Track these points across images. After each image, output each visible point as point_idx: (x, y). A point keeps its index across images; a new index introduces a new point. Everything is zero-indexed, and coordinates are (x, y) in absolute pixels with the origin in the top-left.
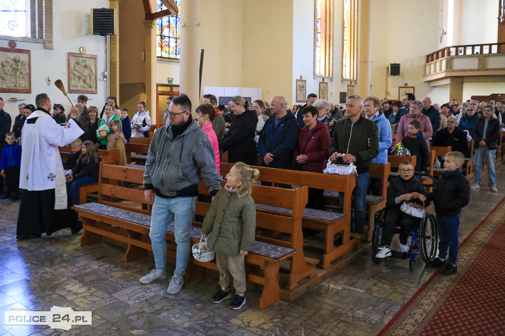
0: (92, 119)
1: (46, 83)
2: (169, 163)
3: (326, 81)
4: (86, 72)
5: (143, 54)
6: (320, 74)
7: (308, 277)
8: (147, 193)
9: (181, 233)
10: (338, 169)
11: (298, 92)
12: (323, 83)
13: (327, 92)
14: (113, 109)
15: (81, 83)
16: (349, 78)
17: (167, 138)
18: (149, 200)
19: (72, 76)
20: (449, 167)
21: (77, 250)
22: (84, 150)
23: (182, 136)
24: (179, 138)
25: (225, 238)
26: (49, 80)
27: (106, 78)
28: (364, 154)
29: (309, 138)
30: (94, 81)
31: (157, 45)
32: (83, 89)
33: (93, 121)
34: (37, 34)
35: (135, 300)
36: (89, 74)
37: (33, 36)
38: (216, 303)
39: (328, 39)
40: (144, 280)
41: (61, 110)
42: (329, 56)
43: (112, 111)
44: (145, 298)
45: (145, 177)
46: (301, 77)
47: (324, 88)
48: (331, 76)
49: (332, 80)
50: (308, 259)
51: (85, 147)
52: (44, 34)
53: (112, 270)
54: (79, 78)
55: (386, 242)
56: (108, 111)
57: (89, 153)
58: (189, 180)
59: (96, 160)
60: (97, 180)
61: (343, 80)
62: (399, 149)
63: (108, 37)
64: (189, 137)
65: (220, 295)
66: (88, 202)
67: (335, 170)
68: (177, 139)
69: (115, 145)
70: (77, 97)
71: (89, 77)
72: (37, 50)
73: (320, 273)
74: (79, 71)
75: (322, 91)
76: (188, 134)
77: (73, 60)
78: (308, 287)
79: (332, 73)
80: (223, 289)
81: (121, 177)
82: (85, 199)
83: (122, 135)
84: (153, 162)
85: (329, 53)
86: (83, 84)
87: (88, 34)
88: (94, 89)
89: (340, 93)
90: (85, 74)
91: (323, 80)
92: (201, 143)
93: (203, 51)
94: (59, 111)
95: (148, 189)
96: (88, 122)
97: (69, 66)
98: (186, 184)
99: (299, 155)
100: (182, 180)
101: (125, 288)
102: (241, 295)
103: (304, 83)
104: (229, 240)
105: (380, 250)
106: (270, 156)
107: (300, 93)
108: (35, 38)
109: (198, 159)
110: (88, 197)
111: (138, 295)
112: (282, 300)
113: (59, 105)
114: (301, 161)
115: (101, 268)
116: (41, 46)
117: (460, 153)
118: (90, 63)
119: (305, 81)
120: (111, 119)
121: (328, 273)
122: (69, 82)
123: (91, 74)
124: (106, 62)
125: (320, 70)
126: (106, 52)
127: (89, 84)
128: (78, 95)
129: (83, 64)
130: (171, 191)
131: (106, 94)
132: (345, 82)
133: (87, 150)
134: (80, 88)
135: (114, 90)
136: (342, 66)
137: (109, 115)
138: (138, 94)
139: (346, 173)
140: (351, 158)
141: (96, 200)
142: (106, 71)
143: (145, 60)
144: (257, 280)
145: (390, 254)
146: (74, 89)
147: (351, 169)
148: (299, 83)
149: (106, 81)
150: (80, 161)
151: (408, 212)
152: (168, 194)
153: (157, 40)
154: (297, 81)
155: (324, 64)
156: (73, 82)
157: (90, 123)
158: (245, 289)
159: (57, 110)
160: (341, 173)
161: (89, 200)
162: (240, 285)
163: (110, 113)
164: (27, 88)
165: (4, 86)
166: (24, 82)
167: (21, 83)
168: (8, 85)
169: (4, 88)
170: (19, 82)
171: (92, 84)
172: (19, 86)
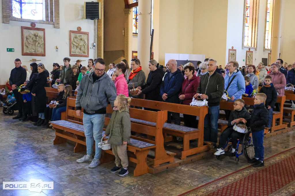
1: (55, 50)
2: (91, 96)
3: (251, 50)
4: (82, 43)
5: (123, 31)
6: (247, 45)
7: (168, 162)
8: (78, 112)
9: (96, 134)
10: (196, 103)
11: (230, 58)
12: (249, 51)
13: (252, 58)
15: (78, 50)
16: (270, 48)
17: (89, 81)
18: (79, 115)
19: (72, 45)
20: (257, 102)
21: (50, 146)
23: (98, 81)
24: (97, 82)
25: (115, 135)
26: (57, 48)
27: (95, 47)
28: (213, 94)
29: (187, 85)
30: (87, 49)
31: (133, 25)
32: (80, 54)
33: (75, 74)
34: (49, 19)
35: (69, 170)
36: (83, 44)
37: (47, 20)
38: (112, 173)
39: (255, 21)
40: (79, 161)
42: (255, 33)
44: (75, 169)
45: (77, 103)
46: (233, 47)
47: (250, 55)
48: (255, 47)
49: (256, 50)
50: (168, 152)
52: (54, 18)
53: (65, 156)
54: (77, 47)
55: (222, 146)
58: (102, 105)
61: (265, 49)
62: (254, 93)
63: (96, 20)
64: (103, 81)
65: (115, 169)
67: (195, 103)
68: (96, 82)
71: (83, 47)
72: (49, 29)
73: (178, 161)
74: (77, 42)
75: (248, 57)
76: (102, 79)
77: (73, 35)
78: (167, 168)
79: (257, 45)
80: (117, 165)
84: (82, 95)
85: (255, 31)
86: (79, 50)
87: (83, 18)
88: (87, 54)
89: (262, 59)
90: (81, 45)
91: (249, 49)
92: (109, 84)
93: (153, 30)
94: (57, 67)
95: (79, 109)
96: (72, 74)
97: (70, 39)
98: (100, 107)
99: (181, 95)
100: (98, 105)
101: (67, 164)
102: (125, 169)
103: (234, 51)
104: (116, 137)
105: (218, 150)
106: (166, 95)
107: (231, 58)
108: (48, 21)
109: (107, 93)
111: (72, 168)
112: (149, 173)
114: (182, 98)
115: (60, 155)
116: (52, 26)
117: (264, 94)
118: (84, 37)
119: (235, 50)
121: (184, 162)
122: (70, 49)
123: (85, 45)
124: (95, 36)
125: (248, 42)
126: (95, 30)
127: (83, 50)
129: (80, 38)
130: (92, 111)
131: (95, 57)
132: (266, 51)
134: (77, 53)
135: (100, 55)
136: (265, 40)
138: (119, 58)
139: (201, 105)
140: (205, 96)
142: (95, 43)
143: (124, 35)
144: (133, 160)
145: (224, 153)
146: (74, 54)
147: (205, 103)
148: (231, 52)
149: (95, 49)
151: (236, 130)
152: (90, 112)
153: (133, 22)
154: (229, 50)
155: (251, 38)
156: (73, 50)
157: (73, 75)
158: (127, 166)
159: (56, 67)
160: (198, 105)
162: (124, 163)
164: (42, 53)
165: (28, 52)
166: (41, 49)
167: (39, 49)
168: (30, 51)
169: (28, 53)
170: (38, 49)
171: (85, 51)
172: (38, 51)
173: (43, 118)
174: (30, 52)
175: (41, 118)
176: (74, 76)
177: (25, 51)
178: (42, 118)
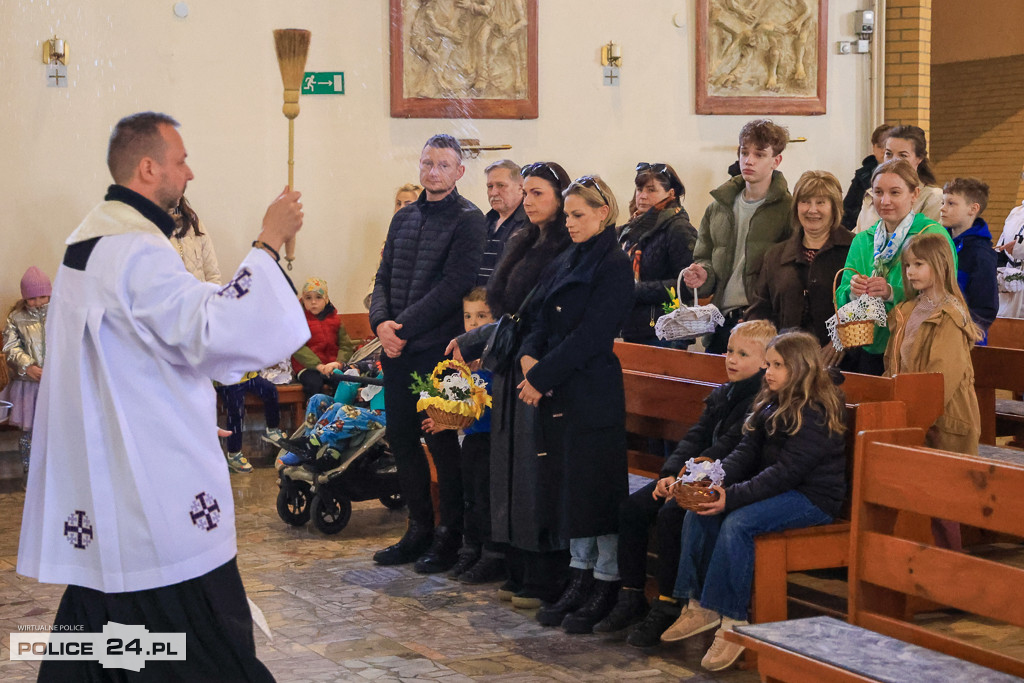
0: (813, 231)
1: (600, 72)
4: (778, 17)
14: (912, 188)
15: (753, 66)
19: (713, 35)
22: (777, 377)
26: (613, 59)
27: (869, 37)
30: (813, 56)
32: (764, 94)
33: (815, 243)
36: (789, 25)
41: (667, 190)
43: (905, 194)
51: (779, 358)
54: (745, 44)
56: (886, 198)
57: (800, 384)
59: (835, 424)
60: (844, 514)
66: (795, 612)
69: (924, 351)
70: (739, 129)
71: (788, 41)
74: (747, 11)
81: (962, 506)
82: (781, 598)
83: (959, 308)
86: (761, 69)
88: (813, 94)
90: (771, 28)
94: (662, 193)
96: (790, 245)
110: (793, 589)
113: (660, 166)
120: (901, 232)
123: (798, 26)
127: (789, 69)
128: (742, 121)
131: (866, 115)
133: (790, 374)
134: (746, 90)
135: (908, 92)
137: (893, 217)
141: (836, 607)
142: (871, 7)
146: (724, 93)
149: (870, 53)
150: (760, 422)
156: (716, 66)
157: (803, 249)
159: (652, 190)
161: (801, 604)
163: (897, 208)
164: (519, 97)
165: (429, 91)
166: (507, 68)
167: (496, 73)
168: (444, 84)
169: (427, 99)
170: (489, 70)
171: (801, 68)
172: (490, 85)
173: (605, 571)
174: (440, 90)
175: (590, 572)
176: (811, 256)
177: (409, 91)
178: (597, 575)
